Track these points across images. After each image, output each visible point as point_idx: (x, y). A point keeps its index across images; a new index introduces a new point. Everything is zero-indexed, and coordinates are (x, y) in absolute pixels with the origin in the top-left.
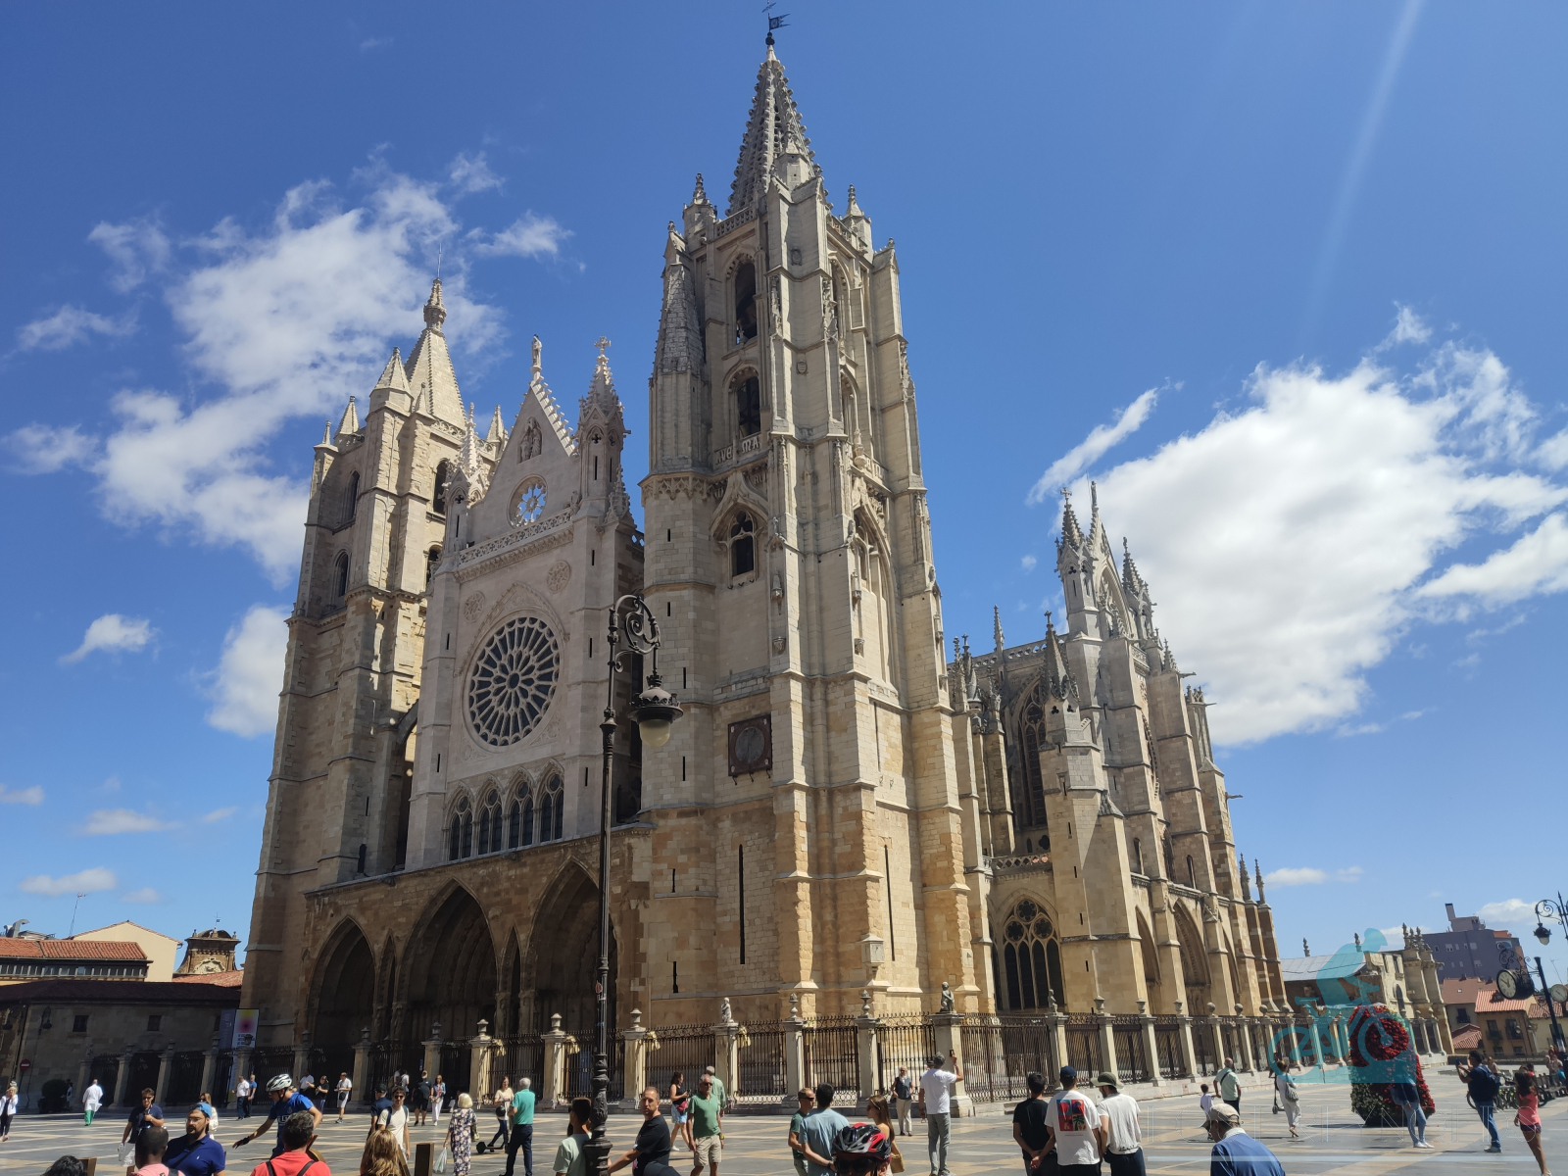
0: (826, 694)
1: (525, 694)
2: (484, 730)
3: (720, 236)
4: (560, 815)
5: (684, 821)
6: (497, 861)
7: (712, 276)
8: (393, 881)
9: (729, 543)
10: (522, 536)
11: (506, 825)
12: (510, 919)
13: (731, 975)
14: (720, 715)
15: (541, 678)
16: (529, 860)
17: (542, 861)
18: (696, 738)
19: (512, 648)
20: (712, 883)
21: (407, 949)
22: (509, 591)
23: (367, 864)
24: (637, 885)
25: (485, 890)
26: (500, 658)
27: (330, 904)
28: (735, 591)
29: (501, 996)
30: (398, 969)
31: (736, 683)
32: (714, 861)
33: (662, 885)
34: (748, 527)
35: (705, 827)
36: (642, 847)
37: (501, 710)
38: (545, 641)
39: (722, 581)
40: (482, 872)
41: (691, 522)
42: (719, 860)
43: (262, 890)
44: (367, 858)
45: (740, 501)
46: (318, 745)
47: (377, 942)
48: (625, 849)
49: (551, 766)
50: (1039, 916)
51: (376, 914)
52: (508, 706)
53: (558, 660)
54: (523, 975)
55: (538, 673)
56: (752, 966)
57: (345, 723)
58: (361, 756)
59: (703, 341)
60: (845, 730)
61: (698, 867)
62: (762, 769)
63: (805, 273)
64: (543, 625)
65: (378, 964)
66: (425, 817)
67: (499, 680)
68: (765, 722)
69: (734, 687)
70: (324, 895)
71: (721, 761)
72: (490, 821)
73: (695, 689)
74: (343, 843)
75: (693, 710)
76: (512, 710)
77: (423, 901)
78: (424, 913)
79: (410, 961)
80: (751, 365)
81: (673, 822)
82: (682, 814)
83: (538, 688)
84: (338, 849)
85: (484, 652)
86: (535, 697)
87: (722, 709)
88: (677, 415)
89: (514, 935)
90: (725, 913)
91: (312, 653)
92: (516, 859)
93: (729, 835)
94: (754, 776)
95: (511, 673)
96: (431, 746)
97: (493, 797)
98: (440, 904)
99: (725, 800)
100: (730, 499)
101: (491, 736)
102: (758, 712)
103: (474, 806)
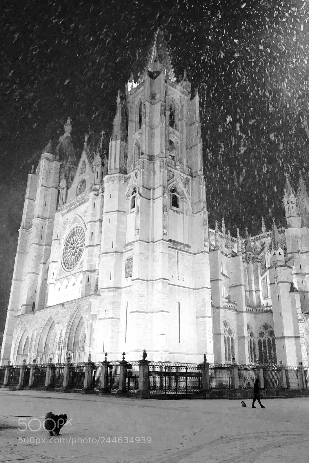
0: (154, 248)
1: (76, 252)
2: (65, 264)
5: (109, 293)
6: (59, 307)
9: (131, 198)
10: (78, 199)
12: (61, 326)
14: (124, 256)
17: (70, 307)
18: (115, 264)
19: (74, 236)
20: (118, 315)
21: (37, 335)
22: (74, 217)
24: (92, 315)
25: (56, 316)
26: (71, 240)
27: (20, 320)
28: (132, 214)
30: (35, 342)
33: (101, 315)
34: (136, 192)
35: (116, 296)
36: (95, 303)
37: (70, 257)
38: (82, 234)
39: (128, 211)
40: (55, 310)
41: (118, 191)
42: (120, 307)
44: (35, 307)
45: (134, 183)
47: (30, 333)
48: (89, 303)
50: (269, 329)
51: (30, 324)
53: (85, 240)
54: (63, 345)
55: (80, 245)
61: (113, 309)
63: (156, 102)
64: (82, 228)
65: (30, 340)
67: (70, 247)
69: (128, 247)
71: (123, 272)
72: (66, 294)
73: (116, 248)
74: (27, 301)
75: (115, 255)
76: (73, 258)
77: (41, 320)
78: (42, 324)
81: (106, 293)
83: (80, 250)
85: (67, 238)
89: (62, 331)
90: (122, 325)
91: (26, 240)
92: (63, 306)
93: (124, 298)
95: (73, 245)
97: (67, 286)
99: (124, 286)
100: (131, 183)
101: (67, 266)
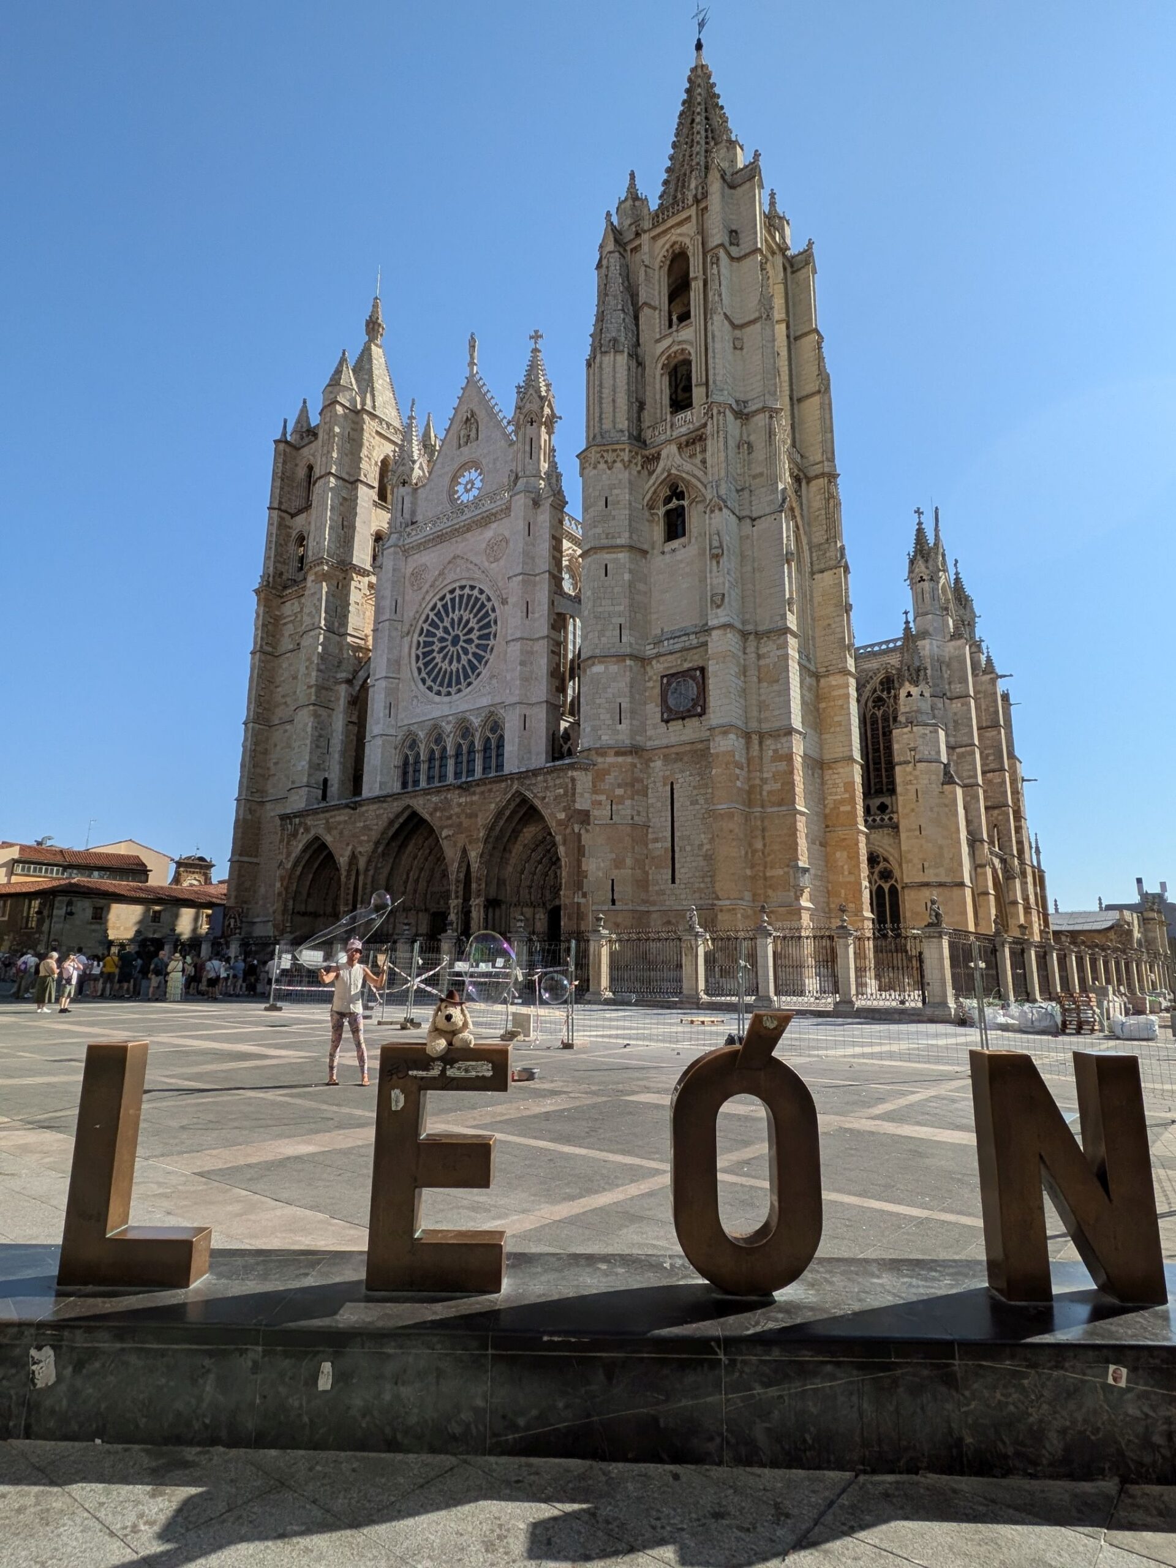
0: (758, 648)
1: (466, 652)
2: (429, 683)
3: (654, 227)
4: (500, 755)
5: (620, 759)
6: (449, 790)
7: (647, 263)
8: (354, 806)
9: (661, 512)
10: (462, 513)
11: (451, 763)
12: (462, 839)
13: (662, 892)
14: (652, 667)
15: (480, 638)
16: (478, 790)
17: (490, 791)
18: (632, 687)
19: (454, 612)
20: (644, 814)
21: (369, 862)
22: (450, 562)
23: (329, 794)
24: (580, 812)
25: (438, 814)
26: (442, 621)
27: (300, 823)
28: (667, 556)
29: (454, 903)
30: (361, 878)
31: (668, 639)
32: (646, 795)
33: (600, 814)
34: (680, 496)
35: (639, 766)
36: (583, 780)
37: (445, 665)
38: (483, 606)
39: (653, 548)
40: (435, 799)
41: (627, 491)
42: (650, 795)
43: (241, 812)
44: (329, 790)
45: (673, 471)
46: (283, 696)
47: (342, 856)
48: (567, 780)
49: (492, 713)
51: (341, 833)
52: (451, 663)
53: (496, 622)
54: (474, 886)
55: (478, 633)
56: (683, 886)
57: (308, 675)
58: (322, 704)
59: (637, 325)
60: (777, 681)
61: (633, 799)
62: (694, 716)
63: (742, 253)
64: (481, 592)
65: (344, 873)
66: (380, 756)
67: (442, 640)
68: (698, 673)
69: (666, 643)
70: (295, 817)
71: (653, 711)
72: (437, 759)
73: (631, 645)
74: (309, 775)
75: (628, 662)
76: (454, 667)
77: (382, 823)
78: (383, 834)
79: (371, 873)
80: (684, 346)
81: (611, 759)
82: (618, 754)
83: (478, 646)
84: (305, 780)
85: (428, 616)
86: (475, 654)
87: (654, 662)
88: (614, 390)
89: (464, 851)
90: (656, 840)
91: (277, 619)
92: (465, 788)
93: (661, 774)
94: (687, 720)
95: (453, 633)
96: (383, 696)
97: (439, 740)
98: (397, 826)
99: (656, 743)
100: (664, 470)
101: (436, 688)
102: (690, 665)
103: (422, 747)
